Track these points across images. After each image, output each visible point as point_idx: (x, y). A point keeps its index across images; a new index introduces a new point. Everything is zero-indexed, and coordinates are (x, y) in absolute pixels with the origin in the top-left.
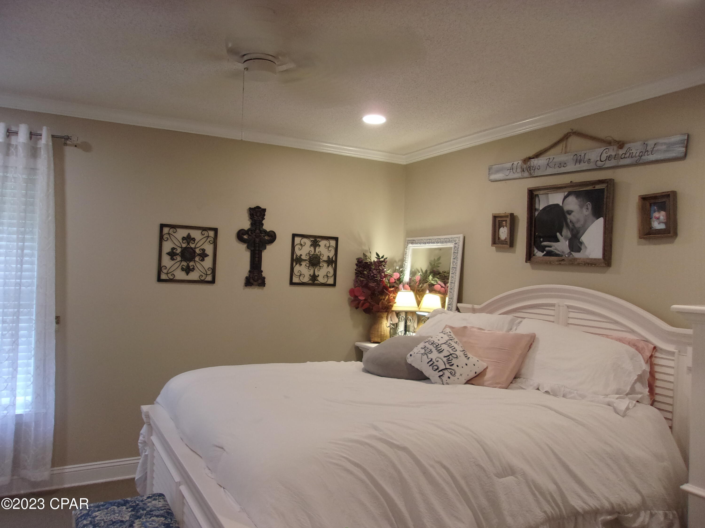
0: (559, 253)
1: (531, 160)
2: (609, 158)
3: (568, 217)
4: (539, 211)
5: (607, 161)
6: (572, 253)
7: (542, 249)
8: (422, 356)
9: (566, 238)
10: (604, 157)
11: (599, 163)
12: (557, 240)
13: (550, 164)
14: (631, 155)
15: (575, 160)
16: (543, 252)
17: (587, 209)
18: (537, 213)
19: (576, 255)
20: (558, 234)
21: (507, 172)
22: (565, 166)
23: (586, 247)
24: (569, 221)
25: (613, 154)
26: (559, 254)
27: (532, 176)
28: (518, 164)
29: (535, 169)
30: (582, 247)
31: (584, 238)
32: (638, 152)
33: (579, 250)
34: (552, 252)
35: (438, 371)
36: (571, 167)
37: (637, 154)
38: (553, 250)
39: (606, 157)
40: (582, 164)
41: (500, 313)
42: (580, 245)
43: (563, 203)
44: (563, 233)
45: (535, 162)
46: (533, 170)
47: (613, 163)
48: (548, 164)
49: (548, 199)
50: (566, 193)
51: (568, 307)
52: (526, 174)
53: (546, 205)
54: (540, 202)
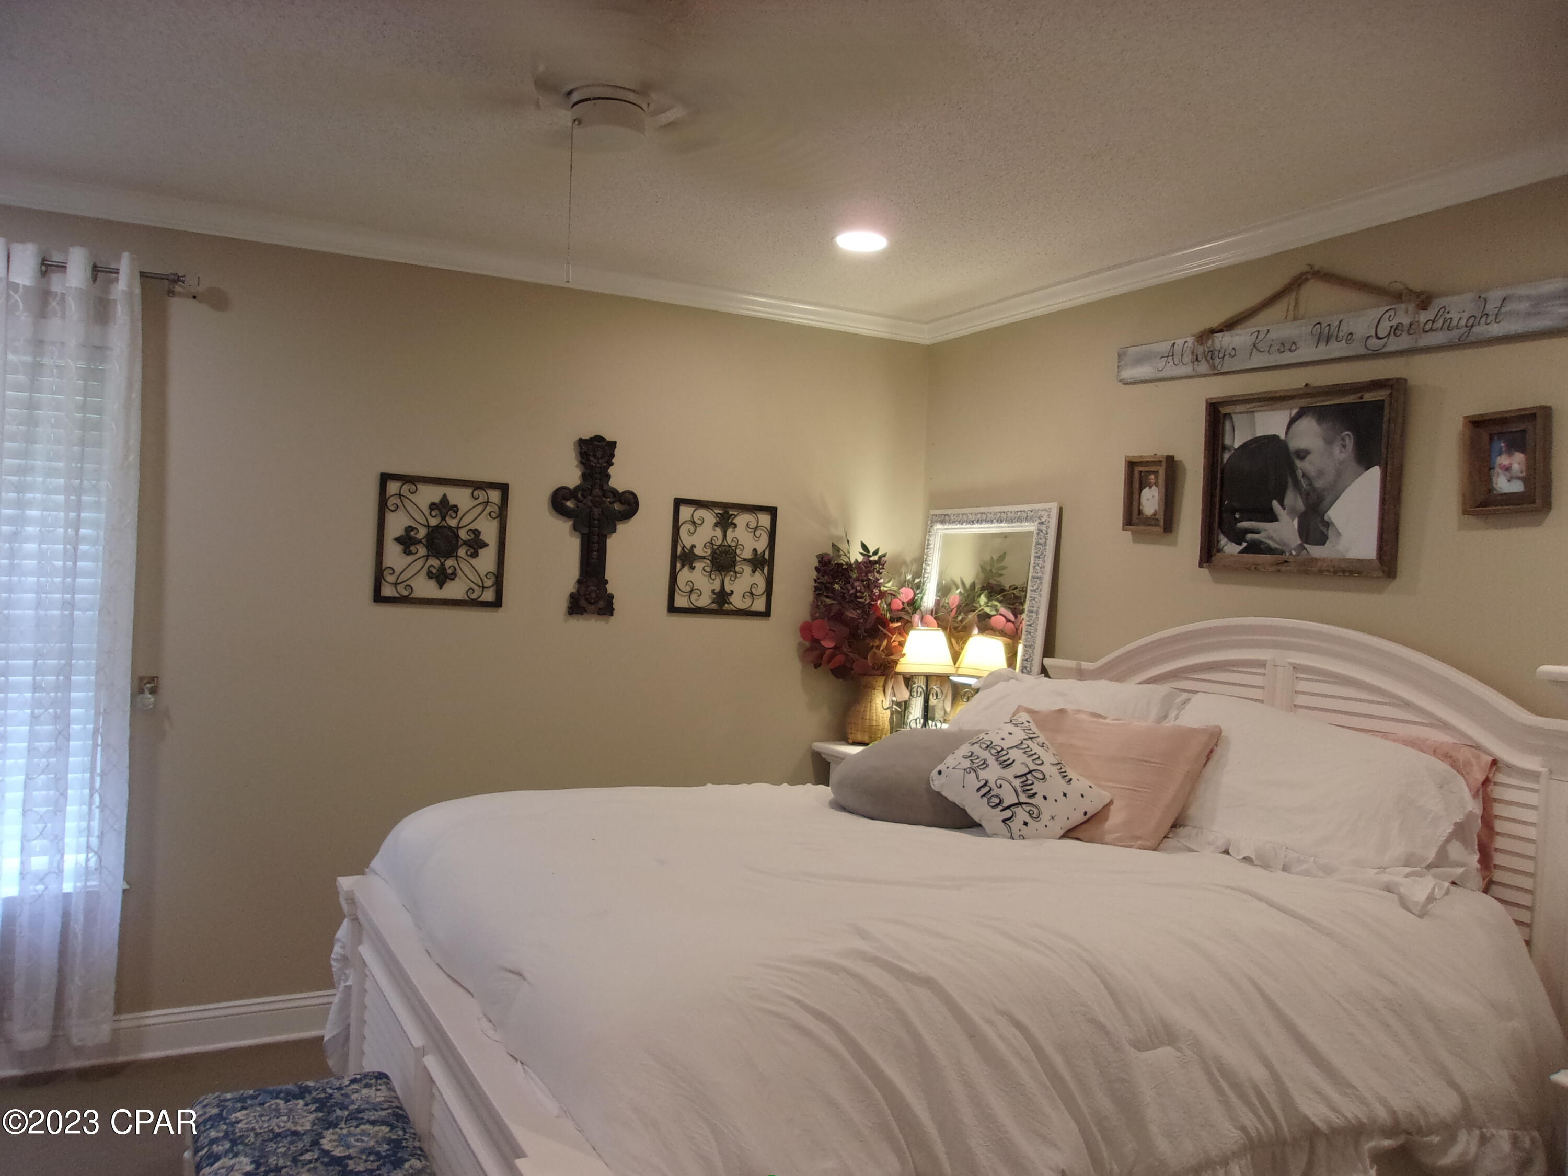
0: (1278, 546)
1: (1216, 335)
2: (1396, 330)
3: (1298, 463)
4: (1233, 451)
5: (1392, 337)
6: (1306, 546)
7: (1237, 537)
8: (966, 773)
9: (1292, 512)
10: (1385, 326)
11: (1374, 343)
12: (1273, 518)
13: (1258, 346)
14: (1446, 325)
15: (1317, 336)
16: (1240, 544)
17: (1344, 446)
18: (1226, 456)
19: (1315, 551)
20: (1275, 503)
21: (1161, 365)
22: (1293, 348)
23: (1339, 534)
24: (1299, 473)
25: (1406, 321)
26: (1277, 549)
27: (1217, 372)
28: (1186, 344)
29: (1224, 356)
30: (1330, 533)
31: (1334, 514)
32: (1465, 315)
33: (1322, 540)
34: (1261, 543)
35: (1000, 808)
36: (1306, 352)
37: (1463, 322)
38: (1264, 540)
39: (1389, 328)
40: (1334, 345)
41: (1139, 680)
42: (1325, 531)
43: (1287, 433)
44: (1286, 502)
45: (1224, 340)
46: (1219, 358)
47: (1404, 342)
48: (1254, 345)
49: (1253, 424)
50: (1294, 412)
51: (1295, 668)
52: (1203, 367)
53: (1249, 438)
54: (1236, 432)
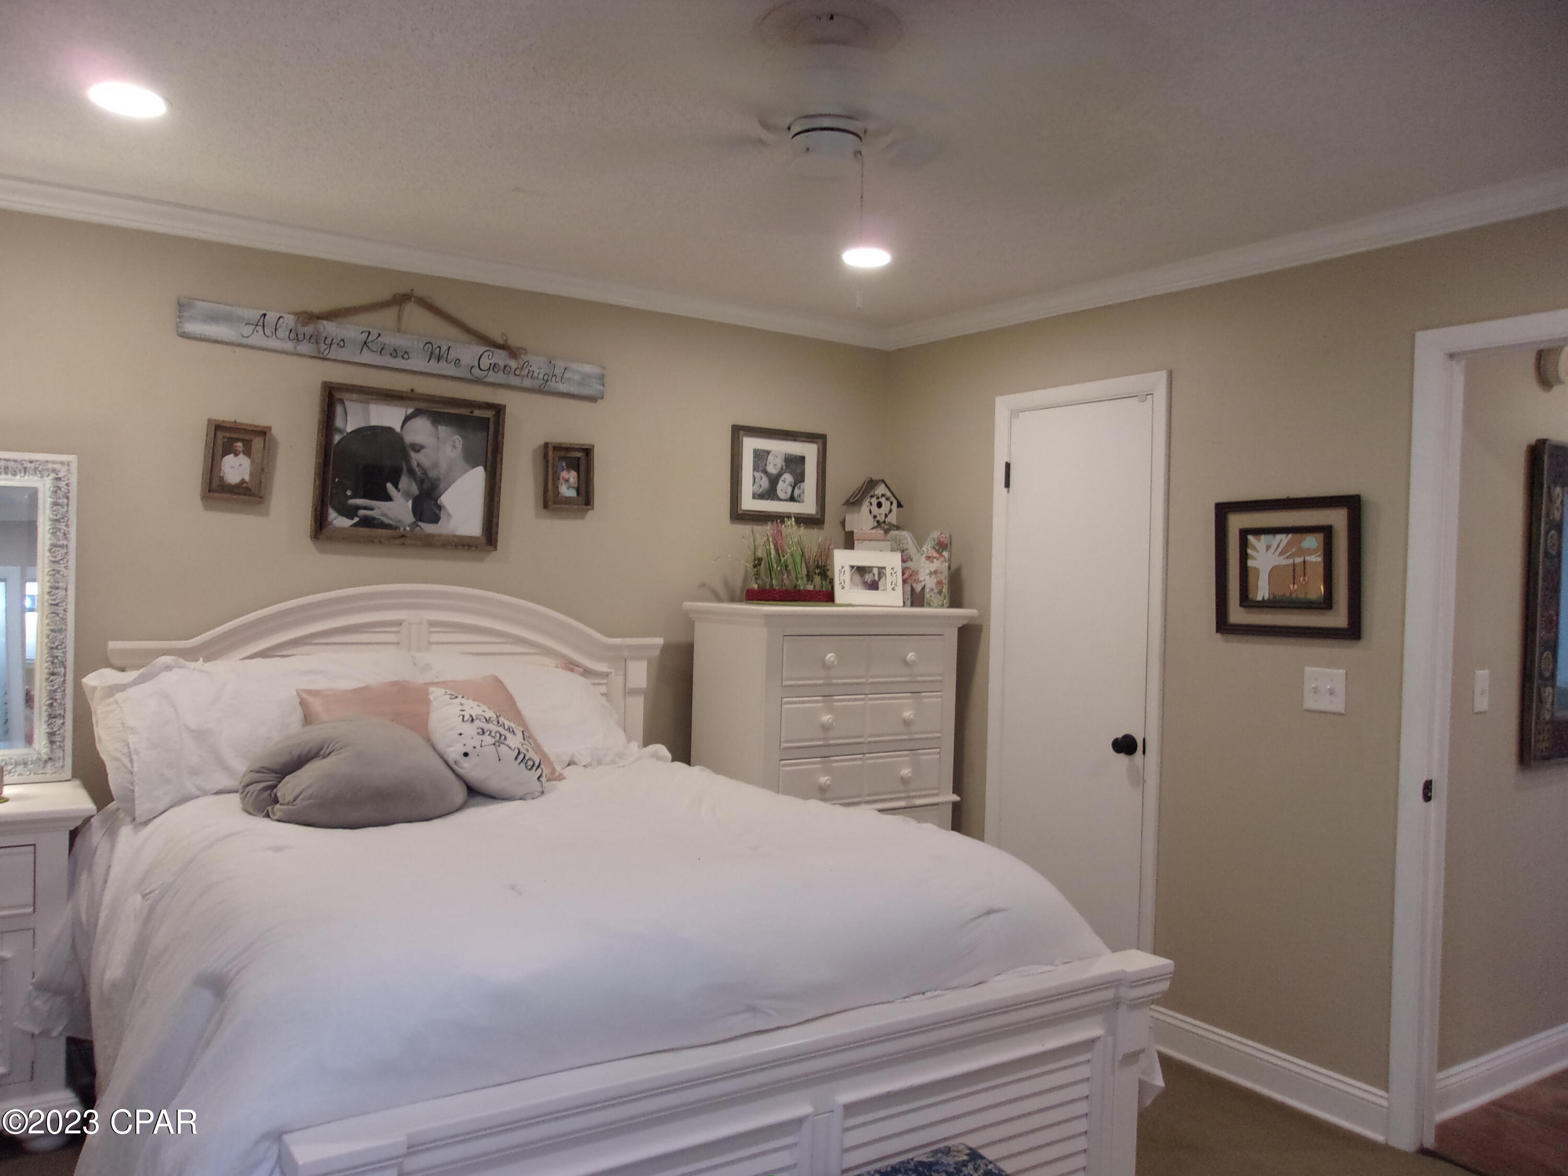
0: (391, 522)
1: (321, 321)
2: (494, 367)
3: (413, 455)
4: (345, 434)
5: (491, 372)
6: (420, 523)
7: (349, 512)
8: (498, 748)
9: (407, 495)
10: (485, 363)
11: (476, 371)
12: (388, 498)
13: (370, 345)
14: (530, 375)
15: (429, 353)
16: (352, 519)
17: (454, 447)
18: (337, 438)
19: (428, 528)
20: (389, 486)
21: (248, 330)
22: (406, 356)
23: (449, 515)
24: (415, 464)
25: (502, 364)
26: (391, 525)
27: (321, 356)
28: (281, 320)
29: (331, 345)
30: (443, 514)
31: (446, 499)
32: (543, 372)
33: (435, 519)
34: (374, 519)
35: (535, 768)
36: (418, 362)
37: (541, 376)
38: (378, 517)
39: (489, 365)
40: (443, 363)
42: (437, 512)
43: (402, 427)
44: (400, 486)
45: (330, 328)
46: (326, 344)
47: (499, 377)
48: (365, 343)
50: (410, 411)
51: (432, 624)
52: (305, 348)
53: (362, 425)
54: (348, 418)
